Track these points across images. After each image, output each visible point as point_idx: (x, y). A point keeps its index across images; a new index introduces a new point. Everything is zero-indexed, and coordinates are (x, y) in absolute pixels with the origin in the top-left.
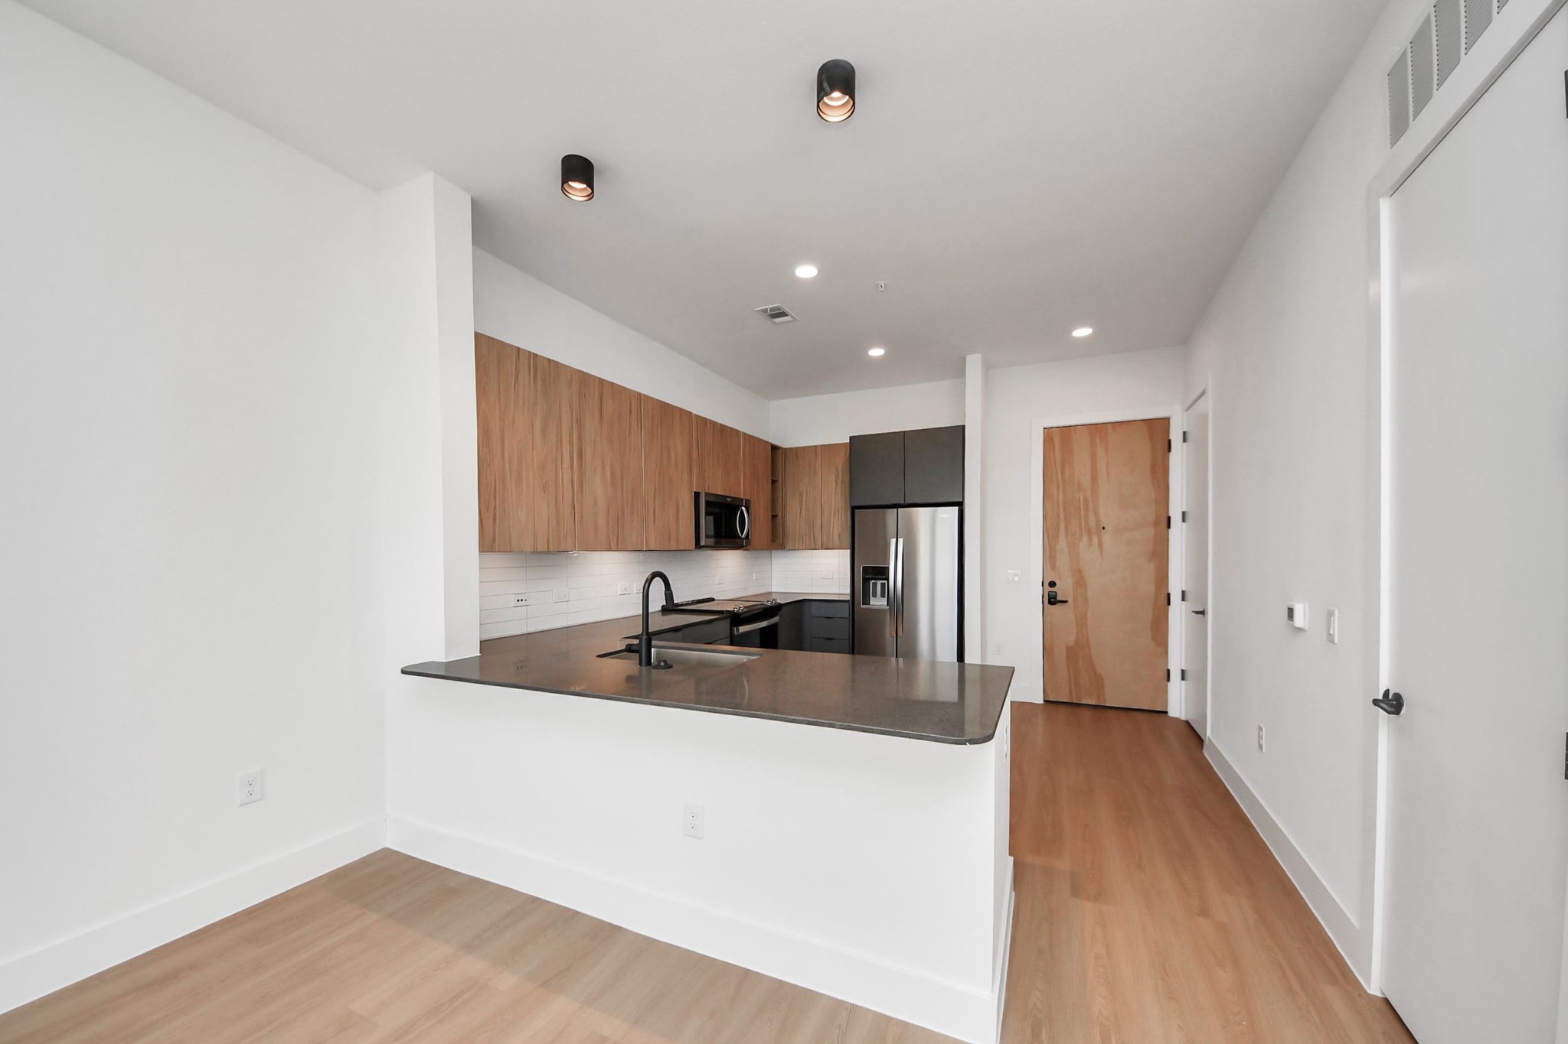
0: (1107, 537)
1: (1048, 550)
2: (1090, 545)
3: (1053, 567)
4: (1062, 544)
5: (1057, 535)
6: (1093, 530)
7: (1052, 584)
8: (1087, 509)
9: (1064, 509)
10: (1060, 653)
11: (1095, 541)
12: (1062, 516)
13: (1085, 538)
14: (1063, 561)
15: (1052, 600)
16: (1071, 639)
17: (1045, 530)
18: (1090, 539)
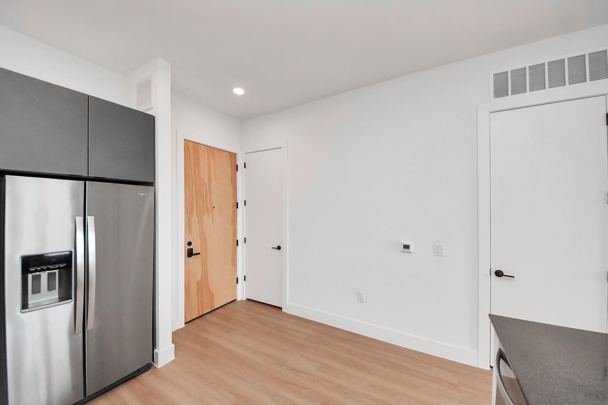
0: (216, 212)
1: (187, 220)
2: (208, 218)
3: (190, 233)
4: (195, 217)
5: (192, 211)
6: (210, 209)
7: (190, 244)
8: (206, 196)
9: (196, 196)
10: (194, 288)
11: (210, 215)
12: (195, 198)
13: (206, 213)
14: (195, 228)
15: (190, 253)
16: (199, 277)
17: (186, 208)
18: (208, 214)
